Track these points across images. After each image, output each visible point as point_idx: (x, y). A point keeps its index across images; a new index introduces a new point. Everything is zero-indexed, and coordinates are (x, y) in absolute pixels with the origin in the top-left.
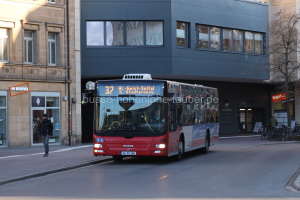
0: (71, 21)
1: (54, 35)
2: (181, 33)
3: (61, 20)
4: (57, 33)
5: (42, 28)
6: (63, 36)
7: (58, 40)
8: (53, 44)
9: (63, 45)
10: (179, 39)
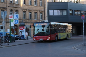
0: (45, 10)
1: (41, 13)
2: (71, 12)
3: (43, 10)
4: (42, 13)
5: (39, 12)
6: (43, 13)
7: (42, 14)
8: (41, 15)
9: (43, 15)
10: (70, 14)
